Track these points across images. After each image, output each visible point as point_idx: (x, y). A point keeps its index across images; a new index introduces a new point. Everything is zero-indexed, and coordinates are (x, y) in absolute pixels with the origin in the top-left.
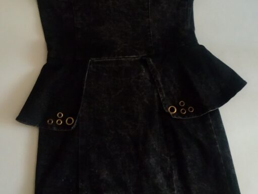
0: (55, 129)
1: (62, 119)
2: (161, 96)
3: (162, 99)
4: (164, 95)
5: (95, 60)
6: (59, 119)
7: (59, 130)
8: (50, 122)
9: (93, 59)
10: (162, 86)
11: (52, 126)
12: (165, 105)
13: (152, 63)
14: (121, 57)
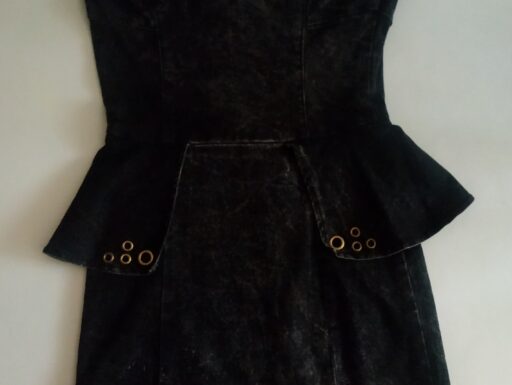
0: (117, 271)
1: (131, 253)
2: (317, 216)
3: (319, 222)
4: (324, 216)
6: (126, 252)
7: (124, 274)
9: (193, 143)
11: (111, 266)
12: (325, 233)
13: (304, 155)
14: (246, 141)
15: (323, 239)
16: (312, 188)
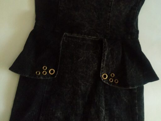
0: (42, 78)
1: (46, 71)
2: (102, 64)
3: (102, 67)
4: (104, 65)
5: (68, 34)
6: (44, 70)
7: (44, 78)
8: (38, 73)
9: (66, 34)
10: (105, 59)
11: (39, 76)
12: (102, 71)
13: (106, 42)
14: (86, 36)
15: (101, 73)
16: (104, 54)
